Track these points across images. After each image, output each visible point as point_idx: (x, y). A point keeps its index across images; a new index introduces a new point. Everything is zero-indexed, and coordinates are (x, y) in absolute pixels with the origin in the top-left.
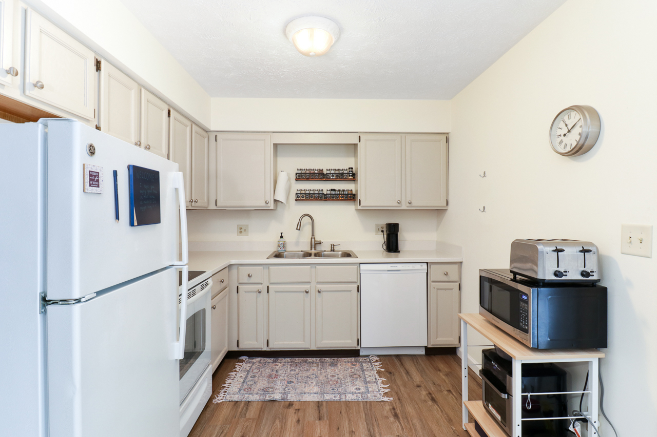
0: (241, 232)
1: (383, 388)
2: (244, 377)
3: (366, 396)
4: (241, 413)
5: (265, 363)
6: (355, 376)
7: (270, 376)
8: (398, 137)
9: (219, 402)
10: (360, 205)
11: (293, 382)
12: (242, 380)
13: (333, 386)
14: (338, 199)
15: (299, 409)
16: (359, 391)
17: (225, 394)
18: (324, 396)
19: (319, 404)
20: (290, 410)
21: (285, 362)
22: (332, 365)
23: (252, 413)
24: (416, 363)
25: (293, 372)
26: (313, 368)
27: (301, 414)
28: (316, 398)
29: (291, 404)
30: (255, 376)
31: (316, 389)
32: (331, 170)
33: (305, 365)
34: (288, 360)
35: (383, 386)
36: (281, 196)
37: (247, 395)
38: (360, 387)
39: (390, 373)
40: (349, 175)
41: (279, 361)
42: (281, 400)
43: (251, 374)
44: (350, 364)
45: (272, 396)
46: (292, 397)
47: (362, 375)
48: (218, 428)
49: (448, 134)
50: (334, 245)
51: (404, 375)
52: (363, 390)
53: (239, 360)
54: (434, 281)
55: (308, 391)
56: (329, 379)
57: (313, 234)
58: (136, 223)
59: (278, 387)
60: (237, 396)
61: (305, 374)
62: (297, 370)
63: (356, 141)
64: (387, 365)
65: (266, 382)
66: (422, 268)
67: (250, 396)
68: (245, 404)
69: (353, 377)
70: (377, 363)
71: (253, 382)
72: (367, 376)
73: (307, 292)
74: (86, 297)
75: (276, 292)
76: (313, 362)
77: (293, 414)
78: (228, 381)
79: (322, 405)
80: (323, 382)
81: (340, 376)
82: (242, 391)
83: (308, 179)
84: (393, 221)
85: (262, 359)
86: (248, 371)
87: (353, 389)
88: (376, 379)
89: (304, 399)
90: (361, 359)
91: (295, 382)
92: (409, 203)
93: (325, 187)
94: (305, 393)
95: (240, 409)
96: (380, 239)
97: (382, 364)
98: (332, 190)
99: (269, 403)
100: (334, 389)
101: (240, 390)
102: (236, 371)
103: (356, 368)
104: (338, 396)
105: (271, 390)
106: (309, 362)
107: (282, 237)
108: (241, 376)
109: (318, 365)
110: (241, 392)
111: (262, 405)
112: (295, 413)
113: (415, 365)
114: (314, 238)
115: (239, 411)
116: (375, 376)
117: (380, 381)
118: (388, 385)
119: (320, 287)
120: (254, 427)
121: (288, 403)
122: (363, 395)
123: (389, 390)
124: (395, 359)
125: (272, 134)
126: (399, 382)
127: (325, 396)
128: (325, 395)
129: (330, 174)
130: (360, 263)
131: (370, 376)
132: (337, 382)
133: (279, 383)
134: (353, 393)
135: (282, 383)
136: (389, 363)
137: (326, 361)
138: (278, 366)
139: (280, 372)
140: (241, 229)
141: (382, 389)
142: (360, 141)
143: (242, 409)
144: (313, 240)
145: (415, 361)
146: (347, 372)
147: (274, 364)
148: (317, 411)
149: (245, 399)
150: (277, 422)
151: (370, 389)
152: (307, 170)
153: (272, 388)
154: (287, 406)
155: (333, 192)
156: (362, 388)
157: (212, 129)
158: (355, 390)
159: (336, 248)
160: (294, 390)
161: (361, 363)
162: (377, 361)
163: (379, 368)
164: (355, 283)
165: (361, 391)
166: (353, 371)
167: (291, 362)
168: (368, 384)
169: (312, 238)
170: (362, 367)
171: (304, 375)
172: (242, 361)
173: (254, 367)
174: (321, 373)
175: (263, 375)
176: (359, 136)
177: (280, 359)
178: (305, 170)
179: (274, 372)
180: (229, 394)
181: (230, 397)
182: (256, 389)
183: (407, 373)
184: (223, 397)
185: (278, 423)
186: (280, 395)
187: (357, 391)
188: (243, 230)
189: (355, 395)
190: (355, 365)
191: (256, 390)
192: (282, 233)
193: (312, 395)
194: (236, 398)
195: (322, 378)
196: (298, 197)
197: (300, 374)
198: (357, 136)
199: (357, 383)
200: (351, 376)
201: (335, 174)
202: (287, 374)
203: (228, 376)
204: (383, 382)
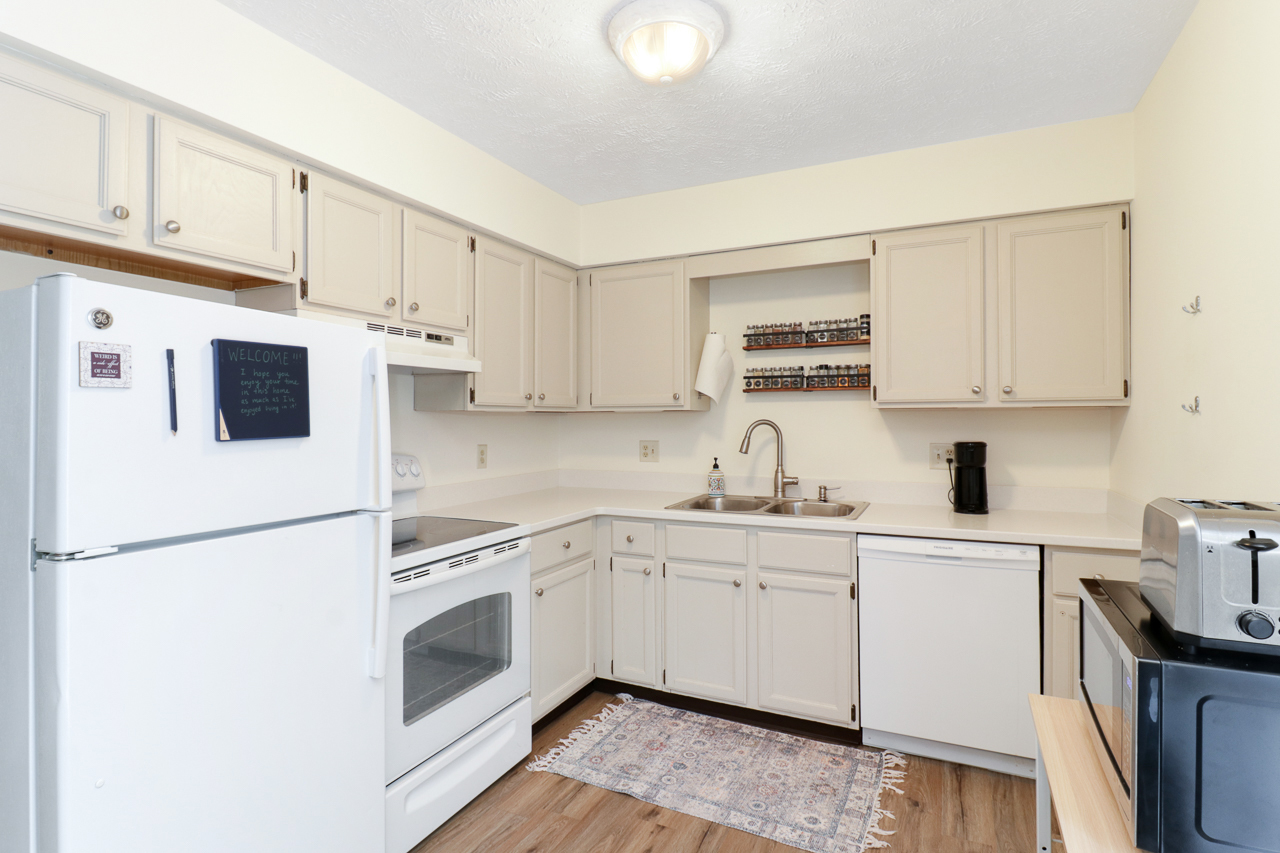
0: (646, 455)
1: (876, 835)
2: (605, 732)
3: (822, 841)
4: (559, 801)
5: (658, 715)
6: (823, 789)
7: (650, 744)
8: (974, 231)
9: (538, 769)
10: (875, 399)
11: (685, 767)
12: (598, 738)
13: (762, 798)
14: (833, 387)
15: (663, 827)
16: (811, 826)
17: (554, 758)
18: (729, 814)
19: (710, 829)
20: (647, 823)
21: (695, 723)
22: (788, 750)
23: (576, 808)
24: (999, 797)
25: (697, 747)
26: (743, 748)
27: (662, 837)
28: (708, 813)
29: (654, 812)
30: (624, 737)
31: (722, 795)
32: (821, 323)
33: (728, 737)
34: (704, 718)
35: (877, 830)
36: (708, 385)
37: (588, 771)
38: (820, 819)
39: (916, 804)
40: (862, 333)
41: (685, 717)
42: (643, 797)
43: (620, 731)
44: (829, 758)
45: (631, 784)
46: (664, 799)
47: (841, 790)
48: (506, 819)
49: (1128, 203)
50: (825, 488)
51: (950, 818)
52: (823, 825)
53: (617, 698)
54: (1060, 596)
55: (704, 795)
56: (762, 781)
57: (780, 463)
58: (225, 435)
59: (651, 770)
60: (571, 767)
61: (719, 756)
62: (708, 745)
63: (867, 254)
64: (920, 782)
65: (636, 754)
66: (1023, 558)
67: (594, 772)
68: (575, 787)
69: (817, 790)
70: (894, 773)
71: (613, 748)
72: (851, 796)
73: (737, 585)
74: (86, 551)
75: (678, 576)
76: (748, 736)
77: (649, 833)
78: (575, 734)
79: (715, 831)
80: (745, 783)
81: (791, 782)
82: (585, 761)
83: (768, 347)
84: (970, 437)
85: (657, 705)
86: (619, 724)
87: (800, 818)
88: (869, 808)
89: (684, 810)
90: (860, 754)
91: (689, 769)
92: (1007, 393)
93: (808, 361)
94: (694, 797)
95: (561, 795)
96: (941, 480)
97: (906, 778)
98: (821, 367)
99: (617, 797)
100: (758, 806)
101: (583, 758)
102: (598, 719)
103: (838, 772)
104: (759, 824)
105: (636, 771)
106: (742, 733)
107: (716, 466)
108: (602, 732)
109: (756, 744)
110: (583, 761)
111: (603, 798)
112: (652, 832)
113: (995, 799)
114: (783, 472)
115: (558, 798)
116: (872, 799)
117: (875, 817)
118: (891, 833)
119: (767, 577)
120: (564, 836)
121: (650, 808)
122: (816, 839)
123: (885, 844)
124: (948, 773)
125: (686, 260)
126: (925, 833)
127: (732, 816)
128: (733, 813)
129: (817, 332)
130: (858, 533)
131: (860, 798)
132: (775, 792)
133: (658, 762)
134: (795, 827)
135: (663, 764)
136: (925, 780)
137: (779, 739)
138: (677, 728)
139: (674, 740)
140: (646, 448)
141: (871, 837)
142: (874, 253)
143: (566, 796)
144: (780, 475)
145: (1001, 790)
146: (811, 775)
147: (673, 721)
148: (697, 843)
149: (580, 778)
150: (610, 838)
151: (841, 829)
152: (767, 327)
153: (639, 769)
154: (646, 813)
155: (823, 372)
156: (823, 821)
157: (582, 263)
158: (804, 822)
159: (831, 495)
160: (677, 786)
161: (857, 762)
162: (897, 767)
163: (893, 784)
164: (845, 576)
165: (816, 827)
166: (827, 775)
167: (707, 725)
168: (844, 815)
169: (777, 472)
170: (853, 772)
171: (716, 758)
172: (618, 702)
173: (633, 718)
174: (752, 764)
175: (640, 738)
176: (874, 241)
177: (689, 713)
178: (762, 327)
179: (662, 739)
180: (560, 760)
181: (560, 767)
182: (611, 762)
183: (962, 814)
184: (549, 763)
185: (610, 842)
186: (646, 787)
187: (807, 825)
188: (649, 451)
189: (799, 832)
190: (838, 763)
191: (609, 765)
192: (716, 459)
193: (706, 805)
194: (567, 771)
195: (748, 774)
196: (748, 384)
197: (708, 755)
198: (867, 241)
199: (818, 806)
200: (815, 787)
201: (827, 331)
202: (683, 748)
203: (578, 724)
204: (882, 823)
